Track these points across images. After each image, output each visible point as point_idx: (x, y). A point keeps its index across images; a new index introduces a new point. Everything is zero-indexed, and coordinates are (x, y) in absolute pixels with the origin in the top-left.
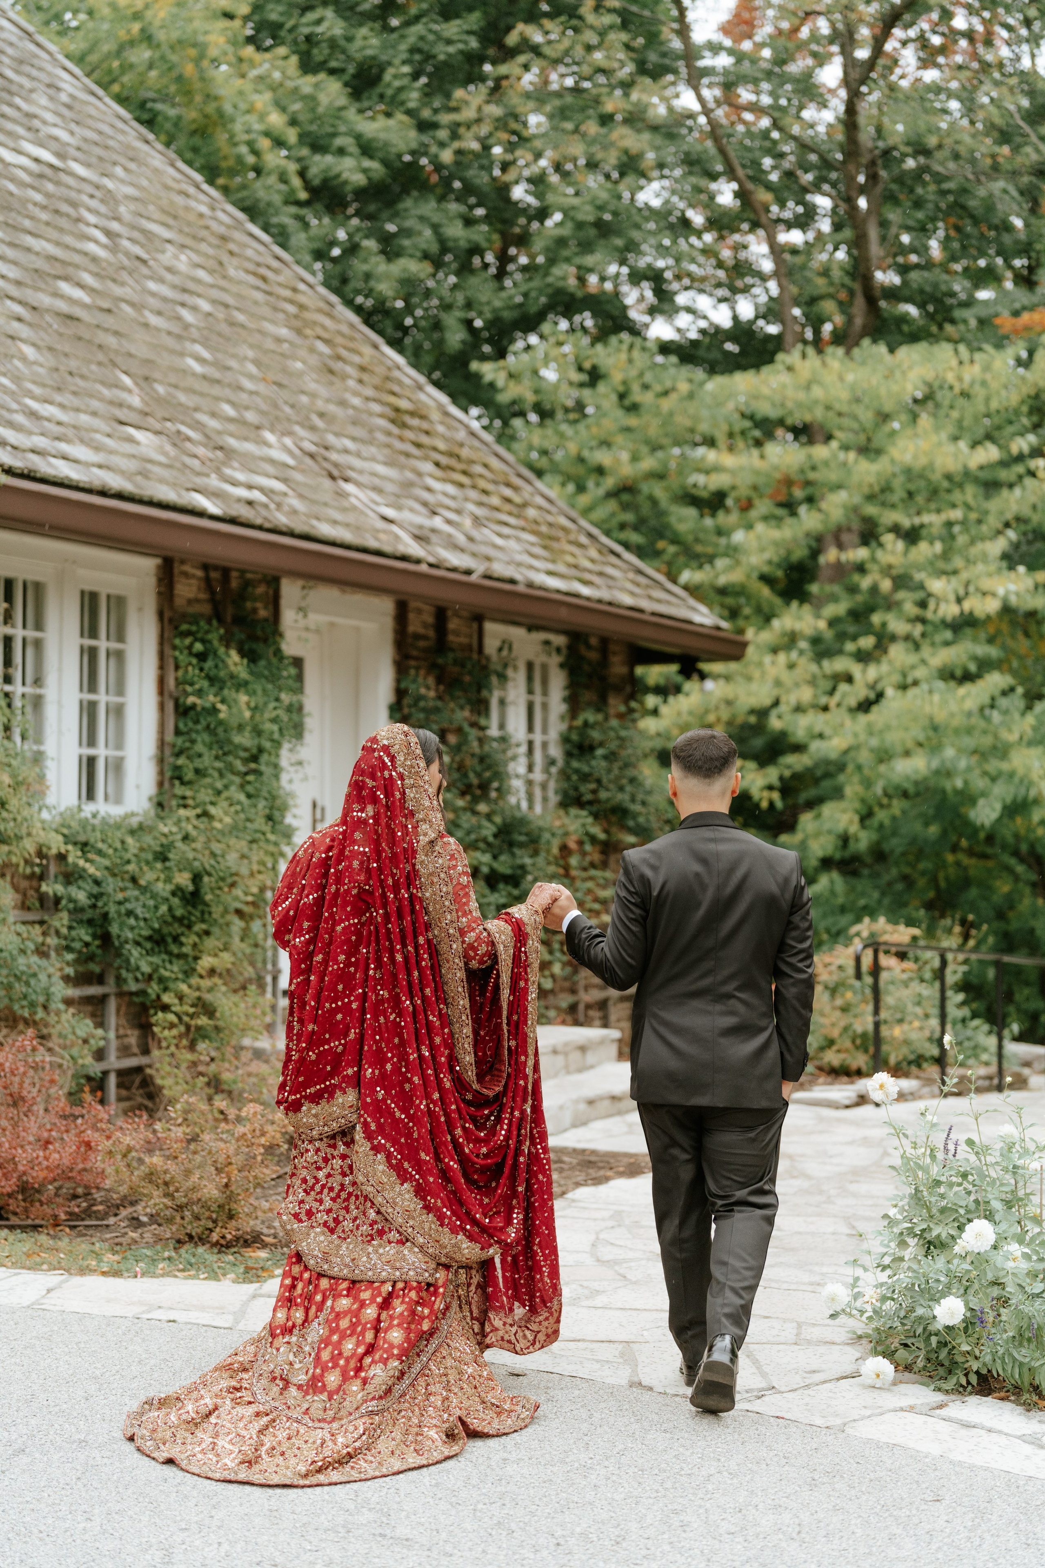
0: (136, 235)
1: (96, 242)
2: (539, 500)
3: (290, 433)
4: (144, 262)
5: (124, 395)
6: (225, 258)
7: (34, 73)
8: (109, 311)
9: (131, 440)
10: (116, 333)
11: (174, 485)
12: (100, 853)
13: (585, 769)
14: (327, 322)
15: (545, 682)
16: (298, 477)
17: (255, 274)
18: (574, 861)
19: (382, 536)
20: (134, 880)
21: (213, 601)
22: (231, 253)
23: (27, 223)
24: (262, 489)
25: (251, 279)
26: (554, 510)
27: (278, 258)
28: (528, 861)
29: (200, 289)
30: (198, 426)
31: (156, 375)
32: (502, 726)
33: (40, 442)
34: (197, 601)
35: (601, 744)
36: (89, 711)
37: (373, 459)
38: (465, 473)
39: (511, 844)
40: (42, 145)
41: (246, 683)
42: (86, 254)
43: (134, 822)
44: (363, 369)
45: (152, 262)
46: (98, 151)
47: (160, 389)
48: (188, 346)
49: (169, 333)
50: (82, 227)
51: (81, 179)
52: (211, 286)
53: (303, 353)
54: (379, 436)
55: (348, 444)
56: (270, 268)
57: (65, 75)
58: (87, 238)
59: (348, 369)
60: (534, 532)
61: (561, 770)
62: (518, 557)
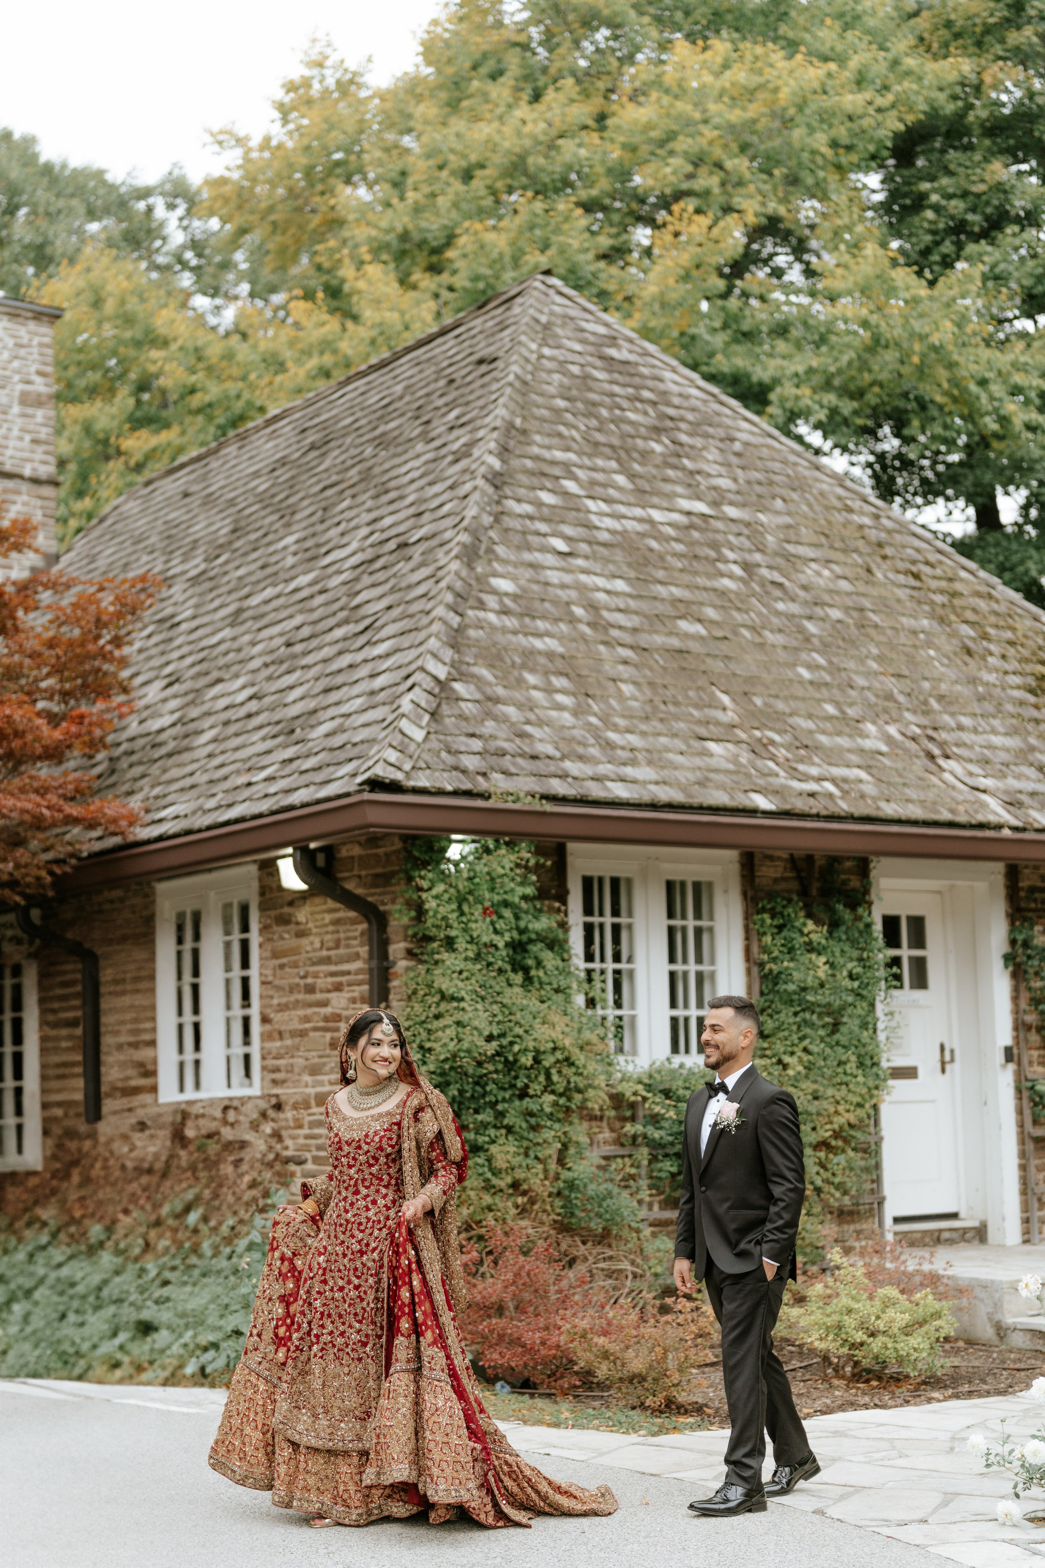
0: (779, 560)
1: (731, 576)
3: (895, 720)
4: (780, 585)
5: (716, 713)
6: (875, 562)
7: (711, 430)
8: (724, 638)
9: (705, 753)
10: (726, 657)
11: (729, 790)
14: (982, 604)
16: (886, 761)
17: (908, 572)
19: (961, 808)
21: (799, 878)
22: (884, 557)
23: (660, 574)
24: (834, 781)
25: (901, 579)
29: (836, 599)
30: (789, 729)
31: (759, 689)
33: (605, 769)
34: (784, 879)
36: (678, 979)
37: (994, 731)
40: (699, 499)
41: (825, 948)
42: (715, 590)
44: (1011, 643)
45: (787, 583)
46: (758, 489)
47: (758, 701)
48: (804, 656)
49: (785, 647)
50: (720, 566)
51: (733, 520)
52: (849, 594)
53: (941, 640)
54: (1009, 708)
55: (966, 721)
56: (927, 563)
57: (745, 425)
58: (722, 575)
59: (992, 647)
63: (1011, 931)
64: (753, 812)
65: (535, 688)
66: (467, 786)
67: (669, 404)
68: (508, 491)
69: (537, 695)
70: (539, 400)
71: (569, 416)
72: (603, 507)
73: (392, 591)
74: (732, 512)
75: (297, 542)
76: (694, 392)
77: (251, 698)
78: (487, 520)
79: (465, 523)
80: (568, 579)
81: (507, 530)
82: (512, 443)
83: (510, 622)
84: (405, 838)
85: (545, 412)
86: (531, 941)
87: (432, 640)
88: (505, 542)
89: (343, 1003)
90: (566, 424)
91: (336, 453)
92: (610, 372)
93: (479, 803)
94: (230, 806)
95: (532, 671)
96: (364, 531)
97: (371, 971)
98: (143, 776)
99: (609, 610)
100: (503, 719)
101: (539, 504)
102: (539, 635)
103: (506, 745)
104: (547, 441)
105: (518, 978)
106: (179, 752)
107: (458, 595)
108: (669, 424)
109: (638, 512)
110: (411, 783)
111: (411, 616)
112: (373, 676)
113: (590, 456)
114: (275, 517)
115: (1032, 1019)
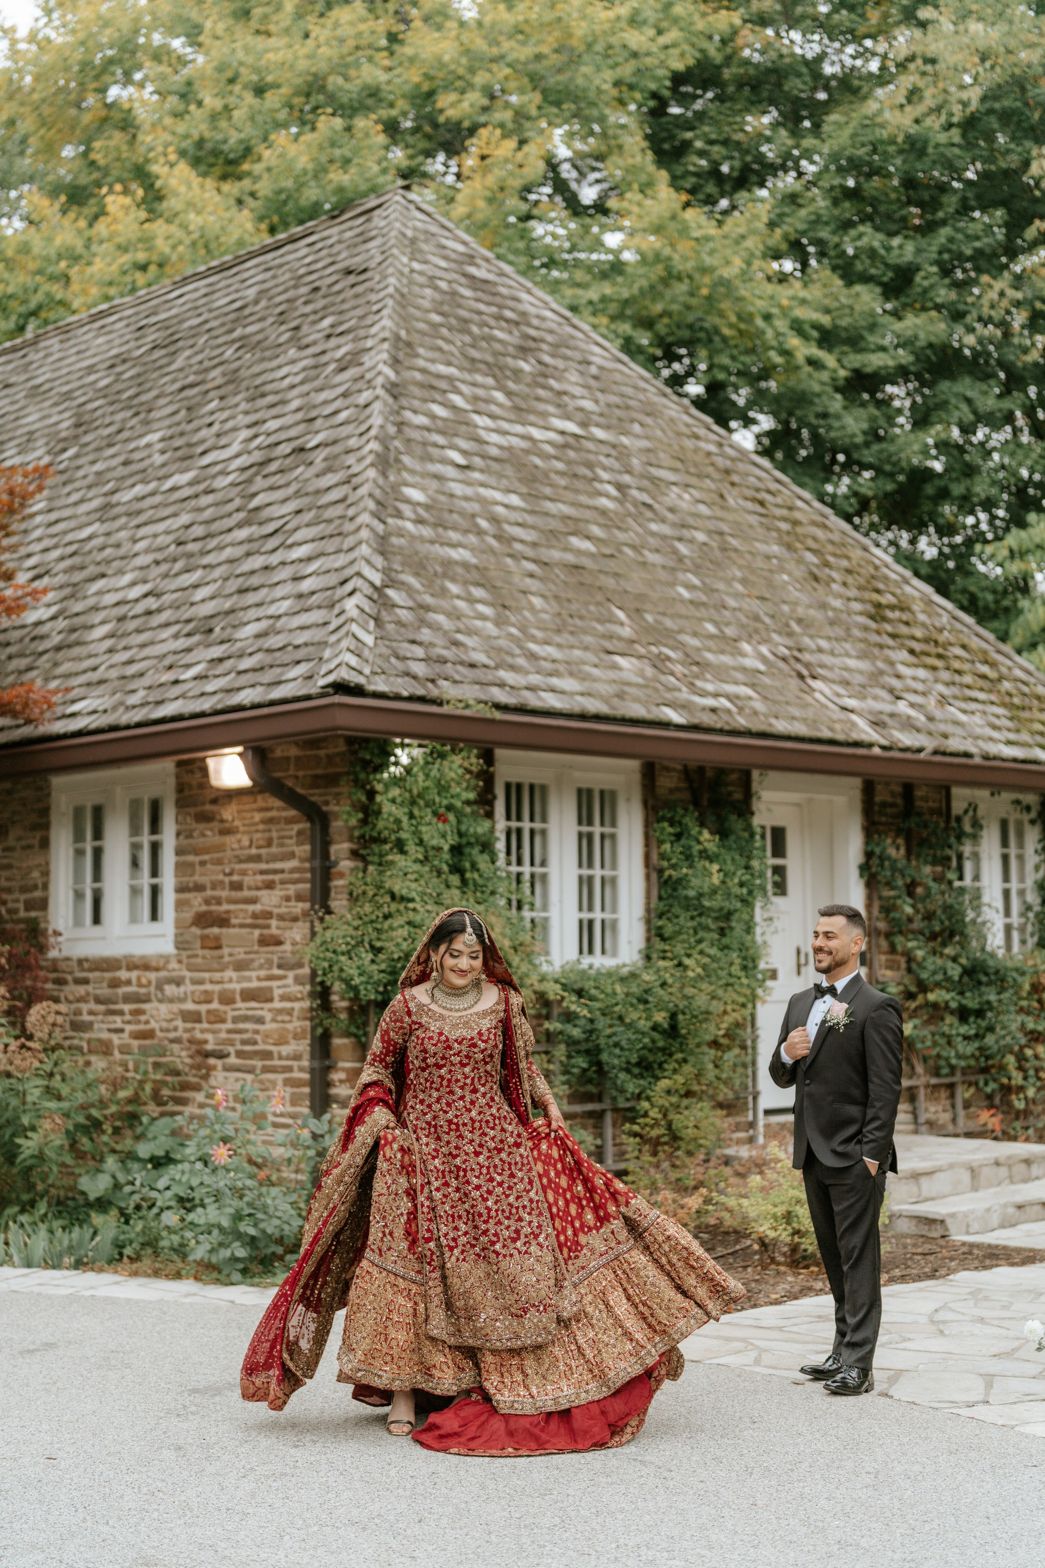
0: (645, 483)
1: (607, 496)
2: (1018, 673)
3: (766, 641)
4: (649, 506)
5: (617, 629)
6: (726, 489)
7: (569, 353)
8: (612, 556)
9: (615, 667)
10: (616, 575)
11: (645, 704)
12: (592, 998)
14: (819, 533)
15: (1020, 835)
16: (767, 680)
17: (754, 500)
19: (838, 727)
20: (621, 1018)
21: (691, 788)
22: (733, 484)
23: (548, 491)
24: (728, 697)
25: (750, 505)
26: (1032, 680)
27: (778, 481)
28: (993, 998)
29: (699, 523)
30: (680, 646)
31: (648, 606)
32: (977, 878)
33: (535, 679)
34: (678, 789)
36: (585, 883)
37: (847, 655)
38: (939, 656)
39: (980, 983)
40: (568, 418)
41: (717, 856)
42: (596, 508)
43: (625, 971)
44: (849, 571)
45: (656, 506)
46: (618, 412)
47: (649, 618)
48: (680, 576)
49: (664, 567)
50: (597, 485)
51: (601, 442)
52: (709, 518)
53: (791, 566)
54: (856, 632)
55: (824, 644)
56: (769, 492)
57: (597, 350)
58: (600, 494)
59: (834, 574)
60: (1004, 705)
61: (1037, 915)
62: (978, 731)
63: (867, 843)
64: (666, 725)
65: (458, 597)
66: (421, 692)
67: (529, 325)
68: (404, 402)
69: (461, 604)
70: (418, 313)
71: (444, 331)
72: (488, 422)
73: (297, 494)
74: (599, 433)
75: (162, 440)
76: (548, 314)
77: (146, 596)
78: (392, 430)
79: (373, 432)
80: (469, 491)
81: (409, 441)
82: (401, 356)
83: (426, 532)
84: (350, 741)
85: (422, 326)
86: (469, 844)
87: (364, 547)
88: (409, 452)
89: (275, 900)
90: (444, 339)
91: (188, 353)
92: (475, 289)
93: (434, 709)
94: (159, 703)
95: (453, 580)
96: (245, 434)
97: (312, 870)
98: (30, 669)
99: (511, 524)
100: (435, 627)
101: (433, 417)
102: (454, 545)
103: (445, 653)
104: (430, 354)
105: (455, 880)
106: (69, 646)
107: (379, 503)
108: (532, 344)
109: (519, 429)
110: (371, 688)
111: (329, 521)
112: (297, 579)
113: (470, 371)
114: (129, 414)
115: (882, 925)
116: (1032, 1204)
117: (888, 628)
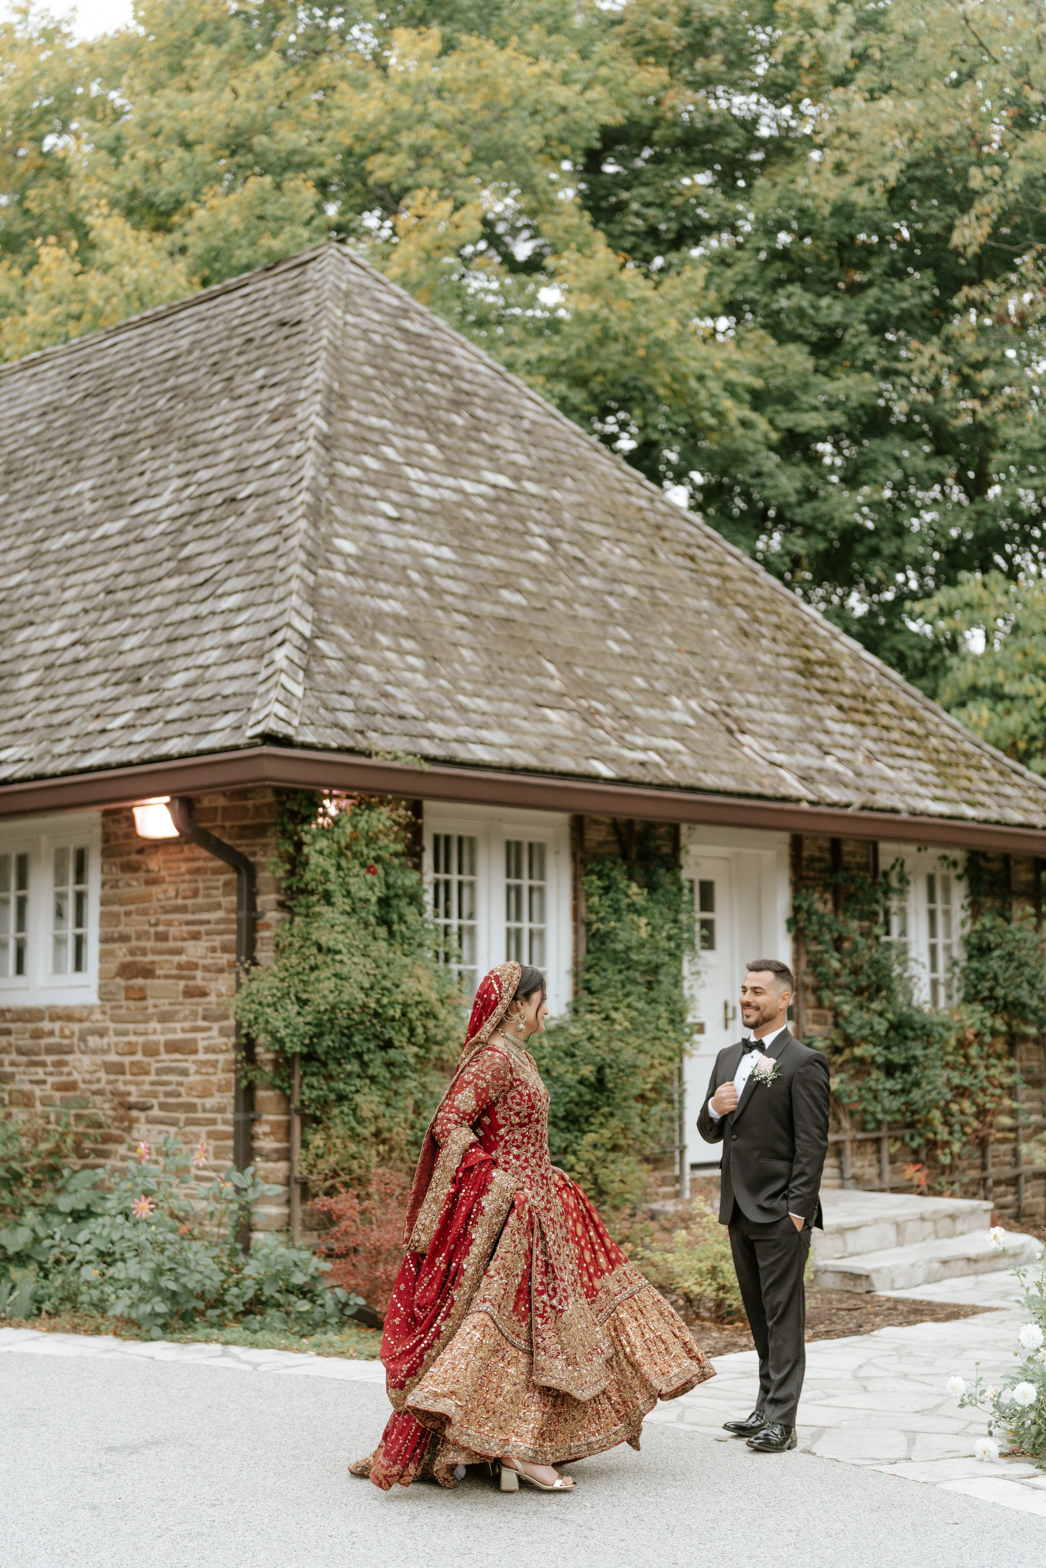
0: (577, 537)
1: (539, 549)
2: (946, 730)
3: (695, 696)
4: (580, 561)
5: (547, 682)
6: (657, 544)
7: (502, 407)
8: (543, 609)
9: (545, 720)
10: (547, 628)
11: (574, 757)
13: (983, 969)
14: (749, 589)
15: (947, 891)
16: (696, 734)
17: (684, 555)
18: (973, 1051)
19: (766, 781)
21: (620, 842)
22: (664, 539)
23: (479, 544)
24: (657, 751)
25: (680, 560)
26: (959, 737)
27: (709, 537)
28: (919, 1052)
29: (630, 577)
30: (609, 700)
31: (578, 660)
32: (903, 933)
33: (464, 731)
34: (607, 842)
35: (998, 946)
36: (513, 936)
37: (776, 710)
38: (868, 712)
39: (906, 1038)
40: (500, 471)
41: (645, 910)
42: (527, 562)
44: (778, 627)
45: (588, 560)
46: (550, 467)
47: (580, 671)
48: (611, 630)
49: (594, 621)
50: (528, 539)
51: (533, 496)
52: (640, 573)
53: (721, 621)
54: (785, 688)
55: (753, 699)
56: (699, 547)
57: (530, 404)
58: (532, 548)
59: (764, 630)
60: (931, 761)
61: (963, 970)
62: (906, 787)
63: (795, 898)
64: (595, 778)
65: (388, 649)
66: (349, 743)
67: (462, 379)
68: (336, 453)
69: (391, 656)
70: (351, 366)
71: (377, 384)
72: (420, 475)
73: (228, 544)
74: (531, 487)
75: (93, 488)
76: (481, 368)
77: (74, 644)
78: (324, 481)
79: (305, 484)
80: (400, 543)
81: (341, 492)
82: (334, 407)
83: (357, 583)
84: (278, 792)
85: (355, 378)
86: (397, 896)
87: (294, 597)
88: (341, 504)
89: (201, 951)
90: (377, 392)
91: (120, 402)
92: (409, 343)
93: (363, 760)
94: (85, 752)
95: (384, 632)
96: (176, 483)
97: (239, 921)
99: (442, 576)
100: (365, 679)
101: (365, 469)
102: (385, 597)
103: (374, 704)
104: (363, 407)
105: (382, 932)
107: (310, 554)
108: (464, 398)
109: (451, 482)
110: (300, 739)
111: (260, 572)
112: (226, 629)
113: (403, 424)
114: (60, 461)
115: (809, 980)
116: (957, 1260)
117: (817, 683)
